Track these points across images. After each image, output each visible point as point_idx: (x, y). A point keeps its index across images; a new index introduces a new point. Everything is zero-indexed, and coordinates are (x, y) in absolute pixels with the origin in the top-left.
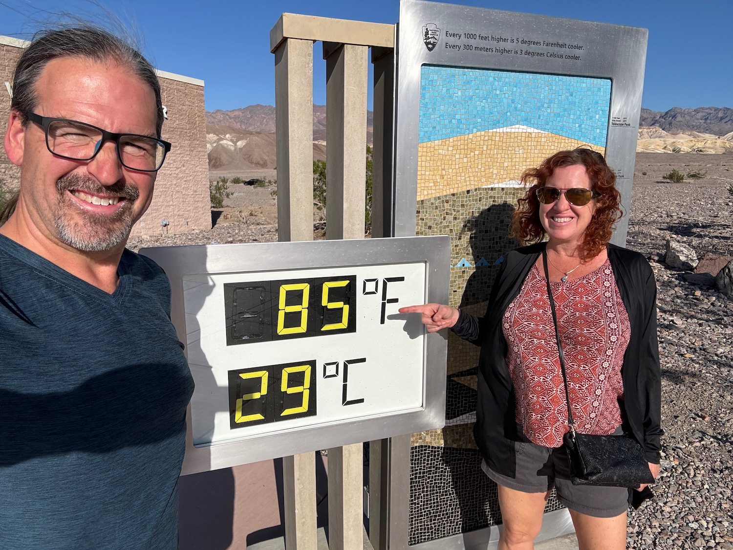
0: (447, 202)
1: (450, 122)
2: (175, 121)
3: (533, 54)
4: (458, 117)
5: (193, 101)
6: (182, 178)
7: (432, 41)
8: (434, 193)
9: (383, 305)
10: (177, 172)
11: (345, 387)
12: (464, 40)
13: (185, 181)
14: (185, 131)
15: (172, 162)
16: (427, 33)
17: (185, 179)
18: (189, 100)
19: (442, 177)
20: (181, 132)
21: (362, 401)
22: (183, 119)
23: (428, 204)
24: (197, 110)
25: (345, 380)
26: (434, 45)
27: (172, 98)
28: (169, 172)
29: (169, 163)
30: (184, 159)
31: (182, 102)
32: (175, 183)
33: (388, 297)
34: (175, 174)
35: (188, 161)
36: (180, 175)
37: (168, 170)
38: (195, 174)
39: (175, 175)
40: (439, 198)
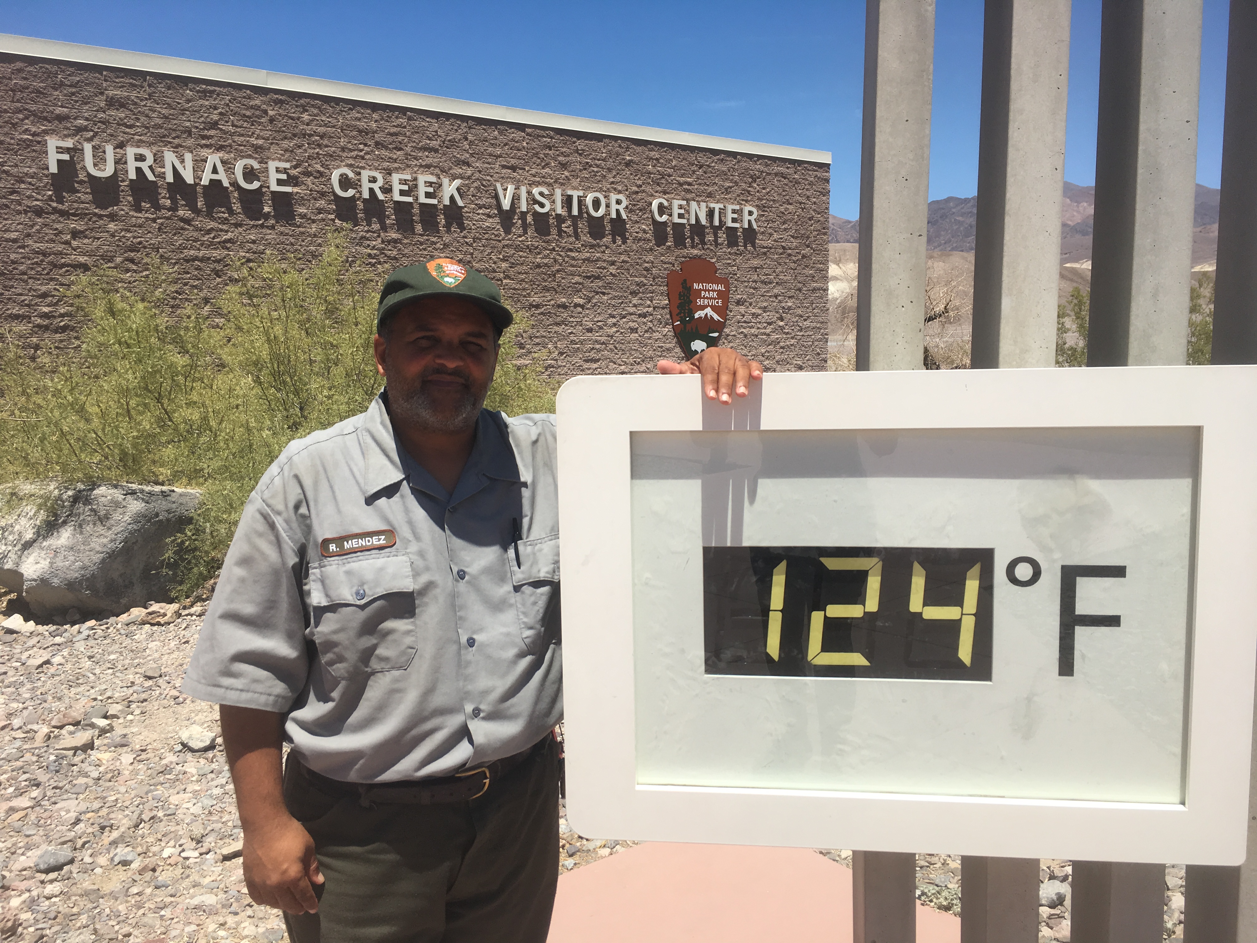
2: (771, 235)
5: (808, 193)
6: (776, 342)
10: (768, 331)
13: (782, 348)
14: (790, 251)
15: (760, 311)
17: (782, 344)
18: (800, 192)
20: (781, 254)
22: (785, 229)
24: (814, 210)
27: (769, 192)
28: (753, 331)
29: (753, 314)
30: (783, 305)
31: (787, 197)
32: (763, 351)
34: (765, 334)
35: (789, 308)
36: (774, 336)
37: (752, 327)
38: (801, 334)
39: (764, 337)
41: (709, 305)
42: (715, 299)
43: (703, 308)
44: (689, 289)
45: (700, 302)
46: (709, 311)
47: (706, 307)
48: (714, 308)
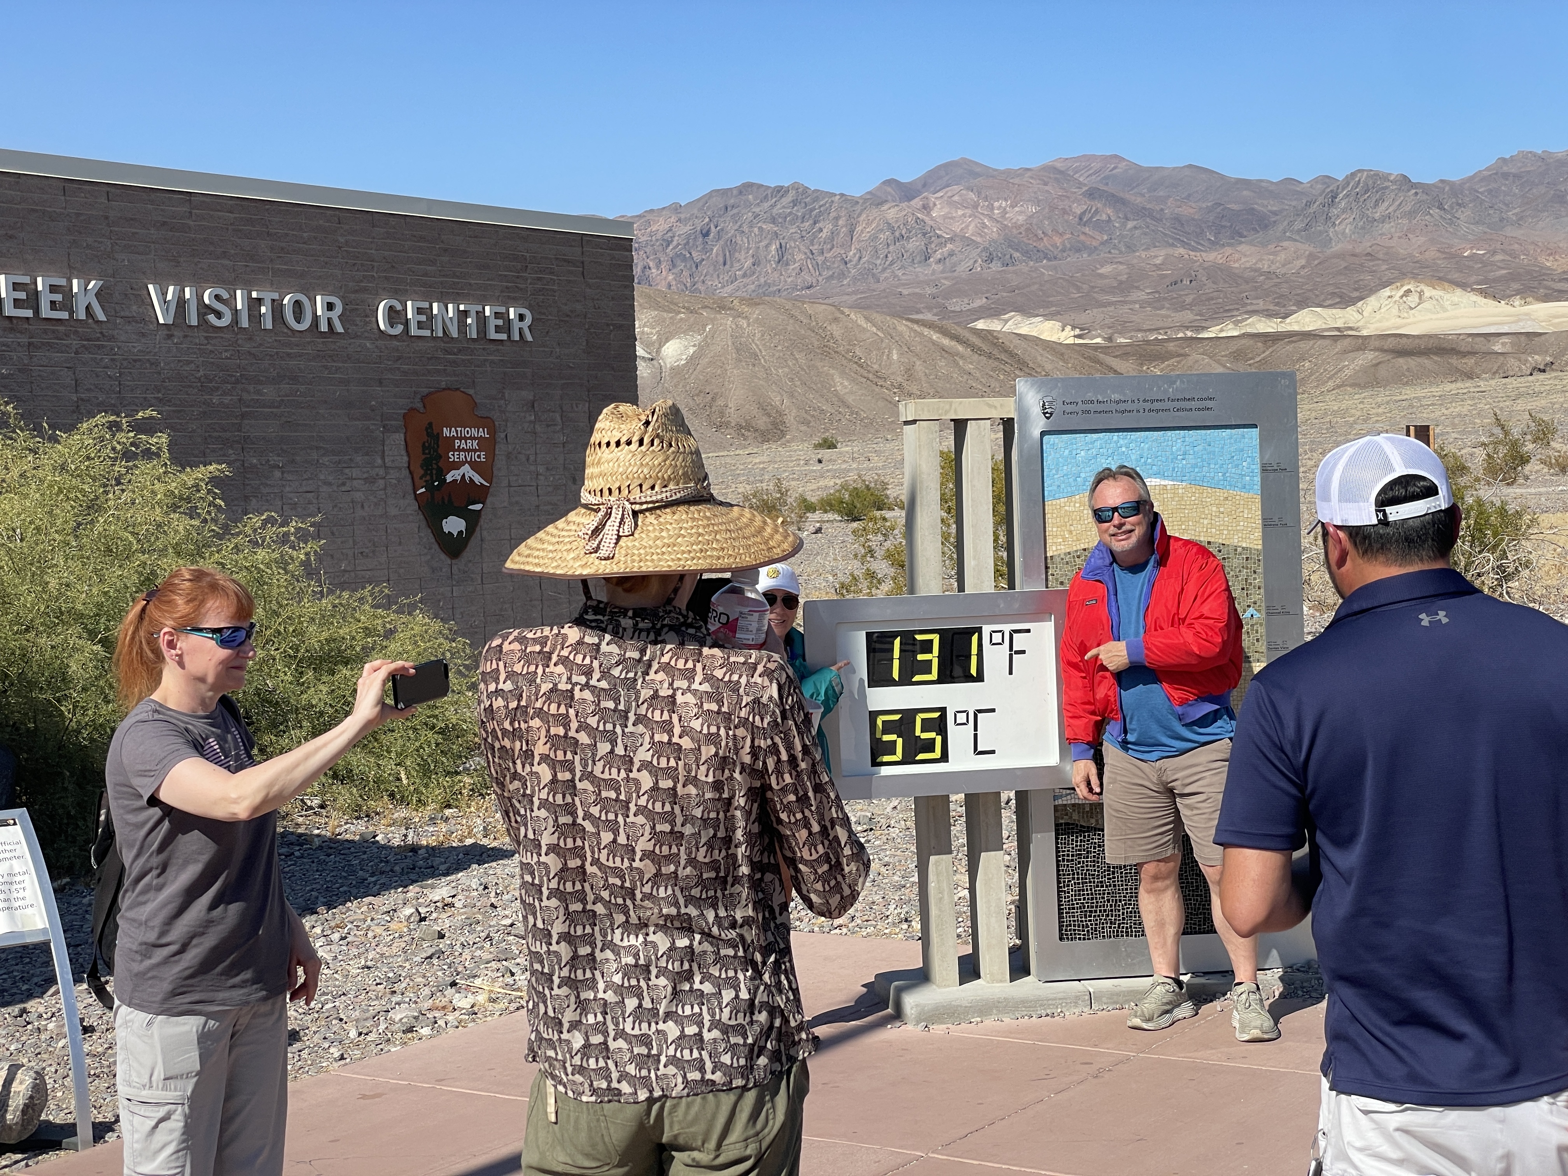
0: (1078, 557)
1: (1075, 480)
2: (552, 349)
3: (1158, 411)
4: (1083, 475)
7: (1049, 411)
8: (1064, 549)
9: (1011, 656)
10: (554, 499)
11: (976, 736)
12: (1081, 407)
16: (1044, 405)
18: (592, 282)
19: (1071, 532)
20: (569, 378)
21: (993, 752)
22: (573, 341)
23: (1058, 560)
24: (614, 309)
25: (976, 729)
26: (1051, 414)
30: (575, 457)
33: (1015, 649)
34: (550, 504)
39: (549, 508)
40: (1069, 553)
41: (466, 461)
42: (475, 451)
43: (457, 466)
44: (438, 436)
45: (453, 457)
46: (467, 470)
47: (463, 464)
48: (474, 465)
